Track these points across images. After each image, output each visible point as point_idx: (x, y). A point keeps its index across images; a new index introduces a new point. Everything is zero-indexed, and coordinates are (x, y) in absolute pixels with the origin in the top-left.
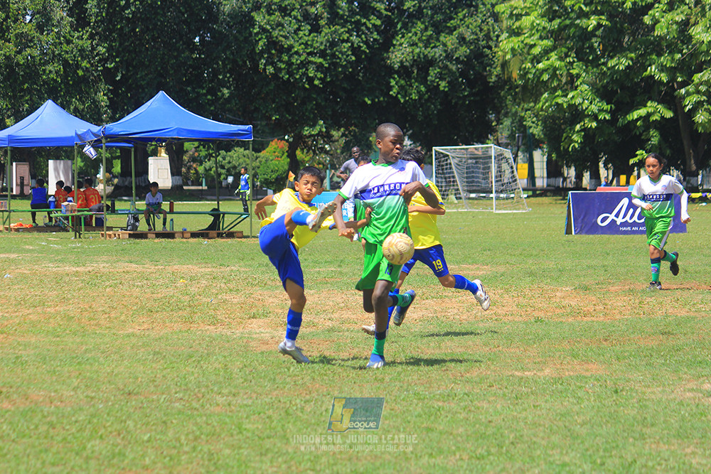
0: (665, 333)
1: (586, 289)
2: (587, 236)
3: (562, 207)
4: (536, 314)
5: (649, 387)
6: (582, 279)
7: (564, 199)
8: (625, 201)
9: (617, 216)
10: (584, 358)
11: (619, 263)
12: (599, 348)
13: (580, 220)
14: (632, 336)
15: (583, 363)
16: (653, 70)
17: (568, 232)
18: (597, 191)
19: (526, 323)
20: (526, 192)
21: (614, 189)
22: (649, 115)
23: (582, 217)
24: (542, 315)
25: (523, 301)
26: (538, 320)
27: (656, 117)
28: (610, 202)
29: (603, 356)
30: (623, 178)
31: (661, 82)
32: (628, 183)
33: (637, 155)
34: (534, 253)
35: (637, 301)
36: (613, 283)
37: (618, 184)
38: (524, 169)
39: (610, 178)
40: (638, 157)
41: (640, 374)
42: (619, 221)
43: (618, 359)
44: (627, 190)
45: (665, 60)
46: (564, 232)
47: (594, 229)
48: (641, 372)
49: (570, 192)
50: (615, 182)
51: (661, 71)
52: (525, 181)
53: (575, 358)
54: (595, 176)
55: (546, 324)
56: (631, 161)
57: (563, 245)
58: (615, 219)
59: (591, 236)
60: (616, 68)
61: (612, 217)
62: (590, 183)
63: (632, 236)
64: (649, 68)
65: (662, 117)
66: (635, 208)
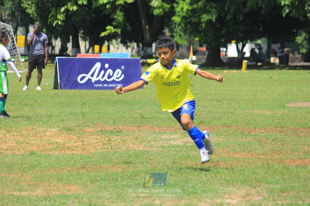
0: (127, 163)
1: (69, 130)
2: (70, 91)
3: (51, 69)
4: (31, 149)
6: (66, 122)
7: (52, 62)
8: (98, 65)
9: (92, 76)
10: (66, 182)
11: (94, 111)
12: (78, 174)
13: (64, 79)
14: (103, 165)
15: (66, 185)
17: (56, 87)
18: (77, 57)
19: (23, 155)
20: (24, 57)
21: (90, 56)
23: (66, 77)
24: (35, 149)
25: (21, 139)
26: (32, 153)
27: (121, 2)
28: (87, 65)
29: (81, 180)
30: (97, 47)
32: (100, 51)
33: (106, 30)
34: (30, 103)
35: (107, 139)
36: (89, 126)
37: (93, 52)
38: (22, 40)
39: (88, 47)
40: (108, 31)
41: (108, 193)
42: (94, 79)
43: (92, 182)
44: (99, 56)
46: (52, 87)
47: (75, 85)
49: (57, 58)
50: (91, 50)
52: (23, 48)
53: (60, 181)
54: (76, 46)
55: (38, 156)
56: (103, 34)
57: (51, 97)
58: (91, 78)
59: (73, 91)
61: (88, 76)
62: (72, 51)
63: (103, 90)
65: (125, 2)
66: (106, 70)
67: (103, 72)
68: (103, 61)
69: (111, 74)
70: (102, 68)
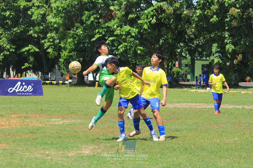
0: (33, 133)
1: (2, 116)
5: (24, 153)
6: (1, 112)
8: (19, 83)
9: (16, 89)
12: (6, 138)
14: (19, 134)
16: (32, 32)
18: (9, 79)
21: (16, 78)
22: (30, 50)
23: (2, 89)
27: (32, 51)
28: (13, 83)
29: (8, 141)
30: (19, 75)
31: (34, 37)
32: (21, 76)
35: (22, 121)
36: (13, 114)
40: (25, 66)
41: (21, 148)
42: (17, 91)
43: (13, 142)
44: (21, 79)
45: (37, 28)
47: (7, 94)
48: (22, 147)
50: (16, 76)
51: (35, 33)
56: (23, 67)
59: (5, 96)
60: (17, 31)
61: (14, 89)
62: (6, 76)
63: (22, 96)
64: (30, 32)
65: (35, 51)
66: (23, 86)
67: (22, 87)
68: (22, 81)
69: (26, 88)
70: (22, 85)
